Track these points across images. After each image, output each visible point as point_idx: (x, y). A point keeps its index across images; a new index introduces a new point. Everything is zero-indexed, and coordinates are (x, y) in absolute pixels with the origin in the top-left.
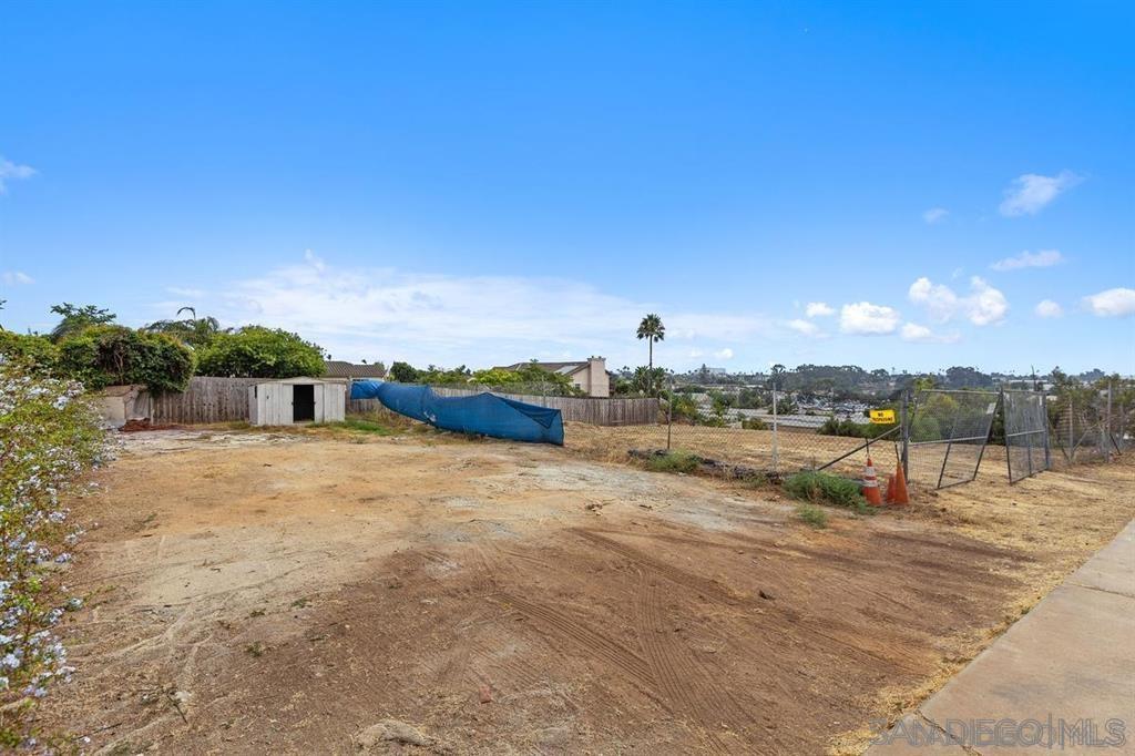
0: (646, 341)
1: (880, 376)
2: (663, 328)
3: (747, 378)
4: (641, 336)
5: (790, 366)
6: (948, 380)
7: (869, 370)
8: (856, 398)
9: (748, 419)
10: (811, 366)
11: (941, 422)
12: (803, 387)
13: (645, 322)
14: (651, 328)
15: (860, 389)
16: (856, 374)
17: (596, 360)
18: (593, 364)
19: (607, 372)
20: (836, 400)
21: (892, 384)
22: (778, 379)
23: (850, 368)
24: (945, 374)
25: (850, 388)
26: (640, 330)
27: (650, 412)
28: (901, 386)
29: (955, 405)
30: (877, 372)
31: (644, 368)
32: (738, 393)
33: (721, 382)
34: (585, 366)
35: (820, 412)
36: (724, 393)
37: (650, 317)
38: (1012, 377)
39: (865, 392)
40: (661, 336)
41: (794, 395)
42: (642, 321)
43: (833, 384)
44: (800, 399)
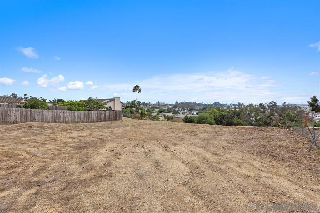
0: (135, 93)
1: (200, 104)
2: (141, 89)
3: (169, 105)
4: (134, 91)
5: (180, 102)
6: (214, 105)
7: (197, 103)
8: (194, 109)
9: (166, 116)
10: (185, 102)
11: (214, 116)
12: (182, 107)
13: (135, 87)
14: (137, 89)
15: (195, 107)
16: (194, 104)
17: (117, 98)
18: (115, 99)
19: (121, 102)
20: (190, 110)
21: (202, 106)
22: (177, 105)
23: (193, 102)
24: (213, 104)
25: (193, 107)
26: (134, 89)
27: (118, 116)
28: (204, 107)
29: (217, 111)
30: (199, 103)
31: (134, 101)
32: (166, 109)
33: (163, 106)
34: (113, 100)
35: (186, 113)
36: (163, 109)
37: (137, 86)
38: (226, 105)
39: (197, 108)
40: (140, 91)
41: (180, 109)
42: (134, 87)
43: (189, 106)
44: (182, 110)
